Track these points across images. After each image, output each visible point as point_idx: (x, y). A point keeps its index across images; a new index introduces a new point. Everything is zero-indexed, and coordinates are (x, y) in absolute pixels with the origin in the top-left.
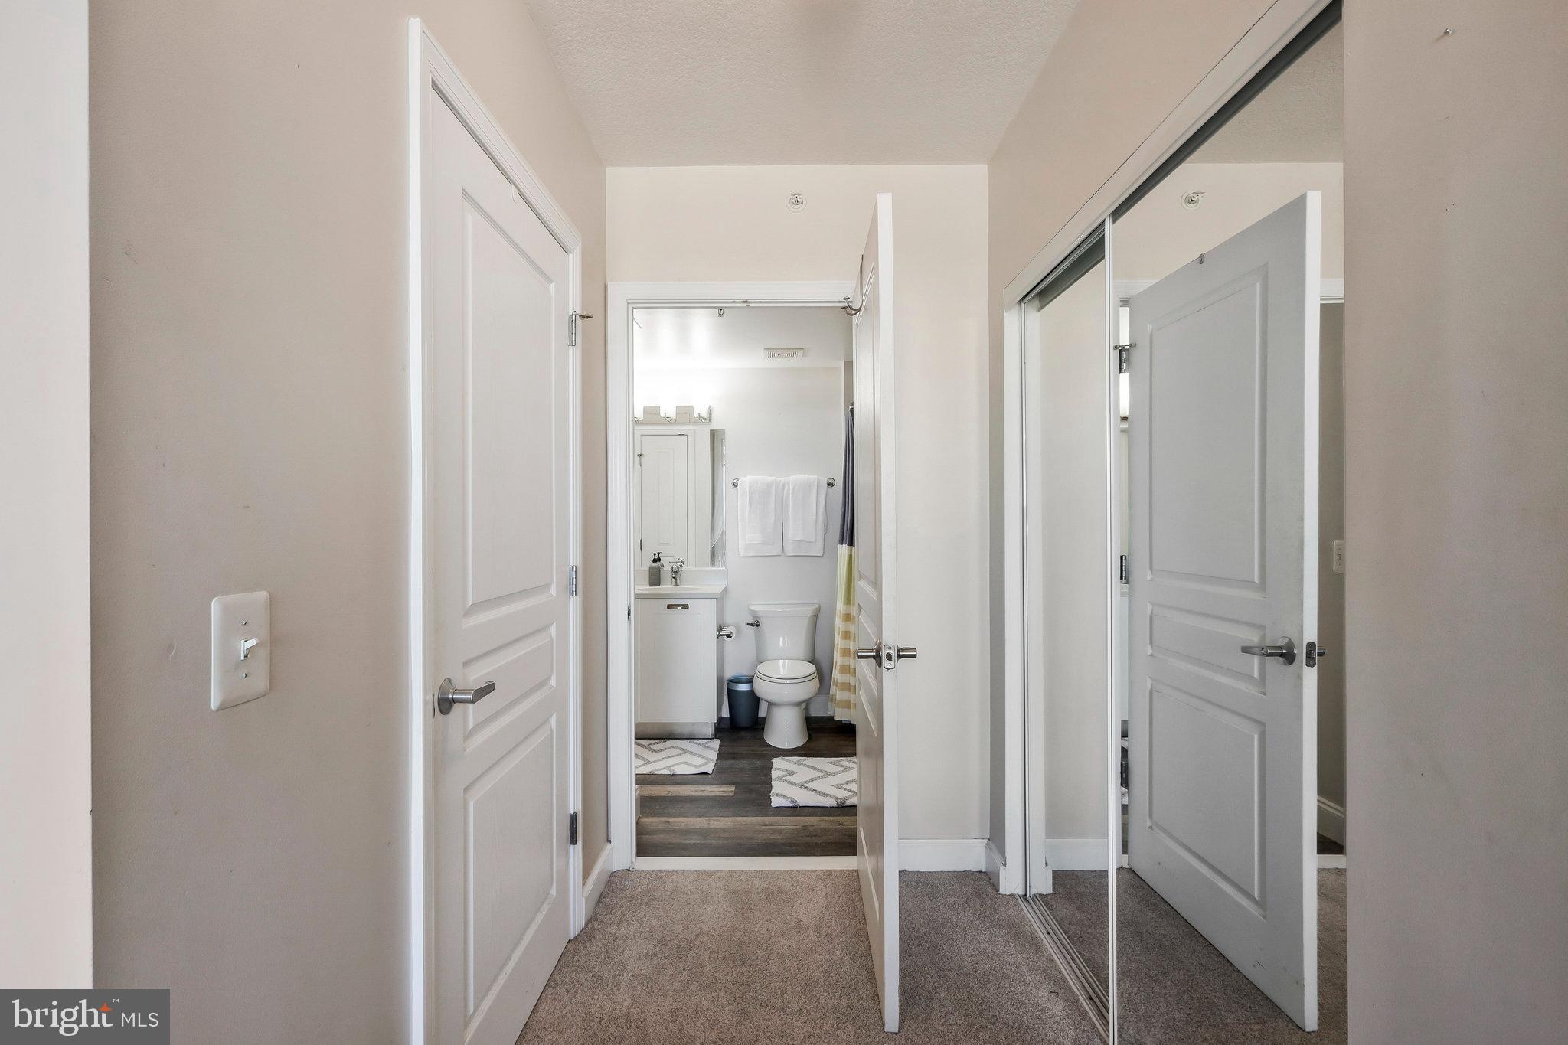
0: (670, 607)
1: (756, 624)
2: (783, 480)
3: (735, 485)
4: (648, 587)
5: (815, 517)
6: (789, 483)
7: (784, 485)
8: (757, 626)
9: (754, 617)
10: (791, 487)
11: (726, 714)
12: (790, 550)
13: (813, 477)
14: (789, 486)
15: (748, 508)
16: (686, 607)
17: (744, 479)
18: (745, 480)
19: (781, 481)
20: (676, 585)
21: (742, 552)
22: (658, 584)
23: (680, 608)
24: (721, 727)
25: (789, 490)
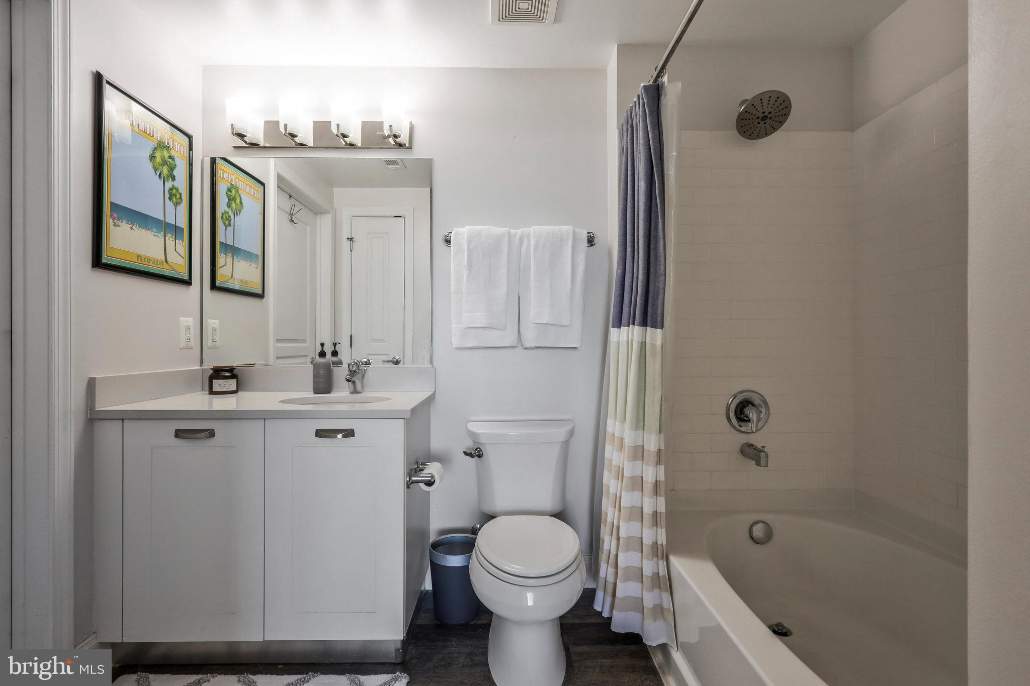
0: (320, 433)
1: (476, 453)
2: (519, 232)
3: (448, 241)
4: (310, 395)
5: (569, 287)
6: (528, 236)
7: (521, 240)
8: (480, 456)
9: (474, 442)
10: (532, 242)
11: (428, 585)
12: (530, 339)
13: (567, 229)
14: (529, 241)
15: (466, 273)
16: (349, 433)
17: (461, 230)
18: (462, 233)
19: (516, 234)
20: (355, 391)
21: (456, 342)
22: (328, 391)
23: (340, 436)
24: (419, 622)
25: (529, 245)
